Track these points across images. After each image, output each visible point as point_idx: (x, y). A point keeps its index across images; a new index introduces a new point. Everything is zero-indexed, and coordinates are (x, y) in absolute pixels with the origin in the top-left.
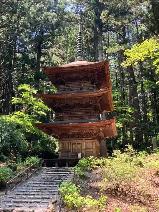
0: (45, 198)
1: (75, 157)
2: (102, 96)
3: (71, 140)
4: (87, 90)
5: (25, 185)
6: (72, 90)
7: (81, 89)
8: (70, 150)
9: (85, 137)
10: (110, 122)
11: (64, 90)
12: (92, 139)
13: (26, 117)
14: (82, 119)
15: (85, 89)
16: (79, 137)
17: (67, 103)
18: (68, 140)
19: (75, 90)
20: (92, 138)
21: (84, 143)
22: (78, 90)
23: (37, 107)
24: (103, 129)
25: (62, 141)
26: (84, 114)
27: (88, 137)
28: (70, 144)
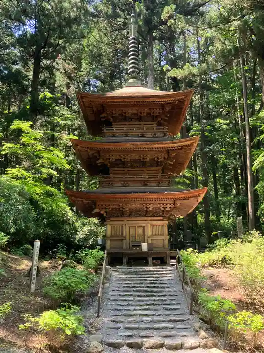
0: (174, 320)
1: (138, 248)
2: (181, 149)
3: (127, 220)
4: (153, 137)
5: (109, 299)
6: (127, 136)
7: (143, 136)
8: (125, 237)
9: (149, 215)
10: (198, 193)
11: (114, 136)
12: (163, 220)
13: (30, 178)
14: (145, 185)
15: (149, 136)
16: (140, 216)
17: (118, 157)
18: (123, 220)
19: (132, 136)
20: (161, 218)
21: (149, 225)
22: (139, 136)
23: (45, 161)
24: (183, 202)
25: (111, 222)
26: (149, 178)
27: (155, 216)
28: (124, 227)
